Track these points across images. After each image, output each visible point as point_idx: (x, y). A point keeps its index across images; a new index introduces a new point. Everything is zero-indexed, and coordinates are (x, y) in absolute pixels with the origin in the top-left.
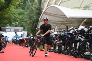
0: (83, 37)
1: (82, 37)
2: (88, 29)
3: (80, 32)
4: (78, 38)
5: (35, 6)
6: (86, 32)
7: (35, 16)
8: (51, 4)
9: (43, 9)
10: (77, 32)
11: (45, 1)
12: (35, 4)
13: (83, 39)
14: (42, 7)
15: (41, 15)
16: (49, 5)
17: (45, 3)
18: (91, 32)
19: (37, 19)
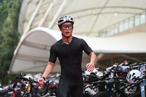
0: (94, 89)
1: (94, 87)
2: (104, 73)
3: (90, 79)
4: (86, 90)
5: (5, 30)
6: (100, 79)
7: (5, 49)
8: (36, 26)
9: (21, 36)
10: (84, 79)
11: (24, 21)
12: (7, 26)
13: (95, 91)
14: (20, 31)
15: (17, 45)
16: (32, 27)
17: (25, 24)
18: (108, 80)
19: (9, 54)
